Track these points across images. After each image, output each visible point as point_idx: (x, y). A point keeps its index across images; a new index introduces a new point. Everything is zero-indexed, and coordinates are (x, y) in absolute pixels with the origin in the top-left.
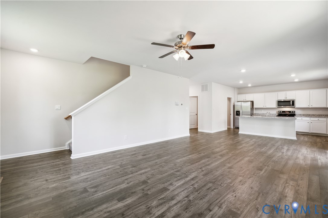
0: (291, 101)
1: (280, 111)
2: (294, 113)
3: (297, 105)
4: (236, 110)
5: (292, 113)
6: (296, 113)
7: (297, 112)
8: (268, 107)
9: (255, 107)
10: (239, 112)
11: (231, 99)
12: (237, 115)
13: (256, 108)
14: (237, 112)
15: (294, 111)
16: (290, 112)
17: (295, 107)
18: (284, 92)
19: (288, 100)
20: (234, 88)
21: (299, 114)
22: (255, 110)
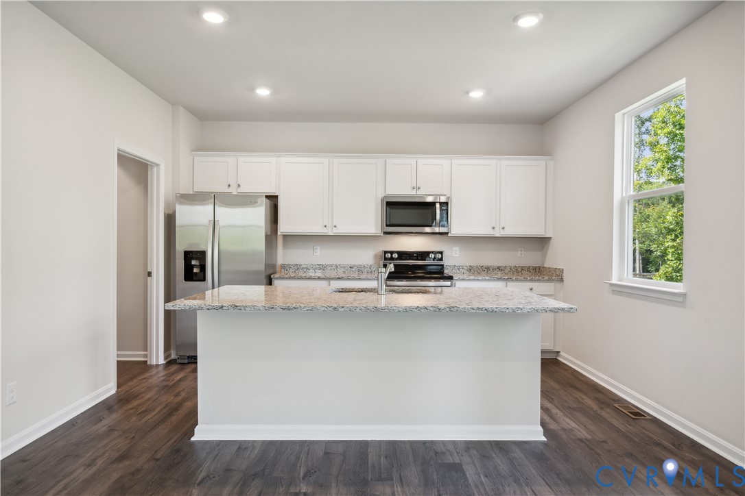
0: (438, 205)
1: (392, 253)
2: (441, 259)
3: (459, 224)
4: (181, 246)
5: (435, 259)
6: (446, 262)
7: (454, 257)
8: (343, 229)
9: (284, 227)
10: (201, 255)
11: (153, 173)
12: (189, 276)
13: (286, 237)
14: (188, 255)
15: (441, 253)
16: (425, 255)
17: (448, 233)
18: (410, 161)
19: (430, 199)
20: (173, 103)
21: (457, 265)
22: (285, 247)
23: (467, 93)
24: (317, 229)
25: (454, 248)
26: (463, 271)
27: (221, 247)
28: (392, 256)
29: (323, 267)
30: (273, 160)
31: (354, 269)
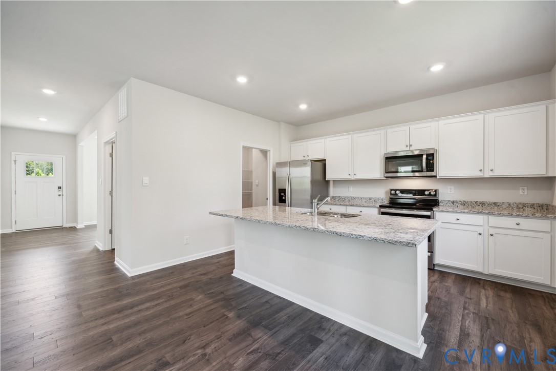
0: (424, 157)
1: (396, 190)
2: (435, 195)
3: (443, 169)
4: (278, 187)
5: (430, 195)
6: (441, 197)
7: (446, 193)
8: (360, 176)
10: (284, 191)
12: (280, 200)
14: (280, 191)
15: (435, 191)
16: (421, 192)
17: (435, 177)
18: (405, 128)
19: (416, 153)
20: (279, 122)
21: (452, 200)
22: (334, 187)
23: (429, 68)
24: (345, 176)
25: (449, 187)
26: (457, 204)
27: (292, 187)
28: (396, 192)
29: (353, 198)
30: (323, 141)
31: (372, 200)
